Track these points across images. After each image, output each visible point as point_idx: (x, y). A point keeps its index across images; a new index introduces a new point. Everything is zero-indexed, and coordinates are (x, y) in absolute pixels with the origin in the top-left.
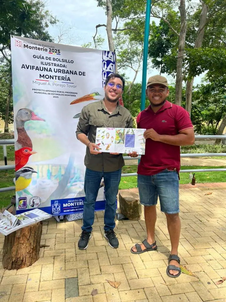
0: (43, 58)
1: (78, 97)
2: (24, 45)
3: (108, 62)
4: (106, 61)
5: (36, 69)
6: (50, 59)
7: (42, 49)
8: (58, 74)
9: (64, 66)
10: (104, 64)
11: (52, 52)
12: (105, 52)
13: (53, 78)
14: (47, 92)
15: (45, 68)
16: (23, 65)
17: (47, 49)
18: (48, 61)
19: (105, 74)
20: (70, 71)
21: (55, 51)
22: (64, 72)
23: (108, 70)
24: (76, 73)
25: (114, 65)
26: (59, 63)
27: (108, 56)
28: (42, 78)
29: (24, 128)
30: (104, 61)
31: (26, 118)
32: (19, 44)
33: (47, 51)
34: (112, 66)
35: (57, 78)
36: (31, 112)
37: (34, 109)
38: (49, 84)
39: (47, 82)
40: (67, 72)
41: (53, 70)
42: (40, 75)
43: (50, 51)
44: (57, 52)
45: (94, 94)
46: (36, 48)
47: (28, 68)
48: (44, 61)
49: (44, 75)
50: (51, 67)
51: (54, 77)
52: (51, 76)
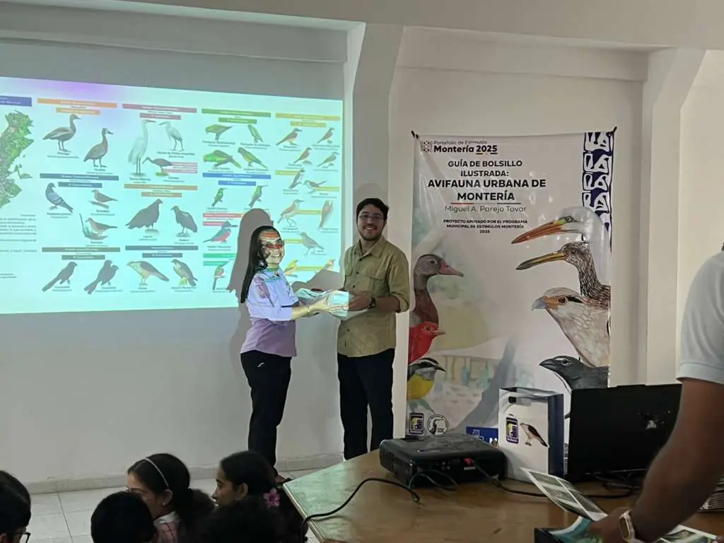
0: (465, 164)
1: (527, 228)
2: (435, 147)
3: (597, 154)
4: (592, 152)
5: (453, 185)
6: (477, 164)
7: (464, 148)
8: (491, 189)
9: (503, 174)
10: (588, 158)
11: (482, 152)
12: (590, 134)
13: (481, 198)
14: (470, 224)
15: (467, 182)
16: (431, 181)
17: (473, 148)
18: (475, 169)
19: (588, 178)
20: (515, 182)
21: (488, 148)
22: (502, 183)
23: (597, 169)
24: (525, 184)
25: (610, 157)
26: (494, 169)
27: (596, 143)
28: (461, 201)
29: (426, 289)
30: (587, 152)
31: (431, 272)
32: (426, 147)
33: (472, 151)
34: (607, 159)
35: (489, 196)
36: (439, 260)
37: (444, 255)
38: (474, 209)
39: (471, 206)
40: (509, 184)
41: (482, 184)
42: (459, 195)
43: (478, 151)
44: (492, 149)
45: (563, 220)
46: (455, 148)
47: (438, 185)
48: (467, 169)
49: (465, 194)
50: (479, 177)
51: (484, 196)
52: (477, 195)
